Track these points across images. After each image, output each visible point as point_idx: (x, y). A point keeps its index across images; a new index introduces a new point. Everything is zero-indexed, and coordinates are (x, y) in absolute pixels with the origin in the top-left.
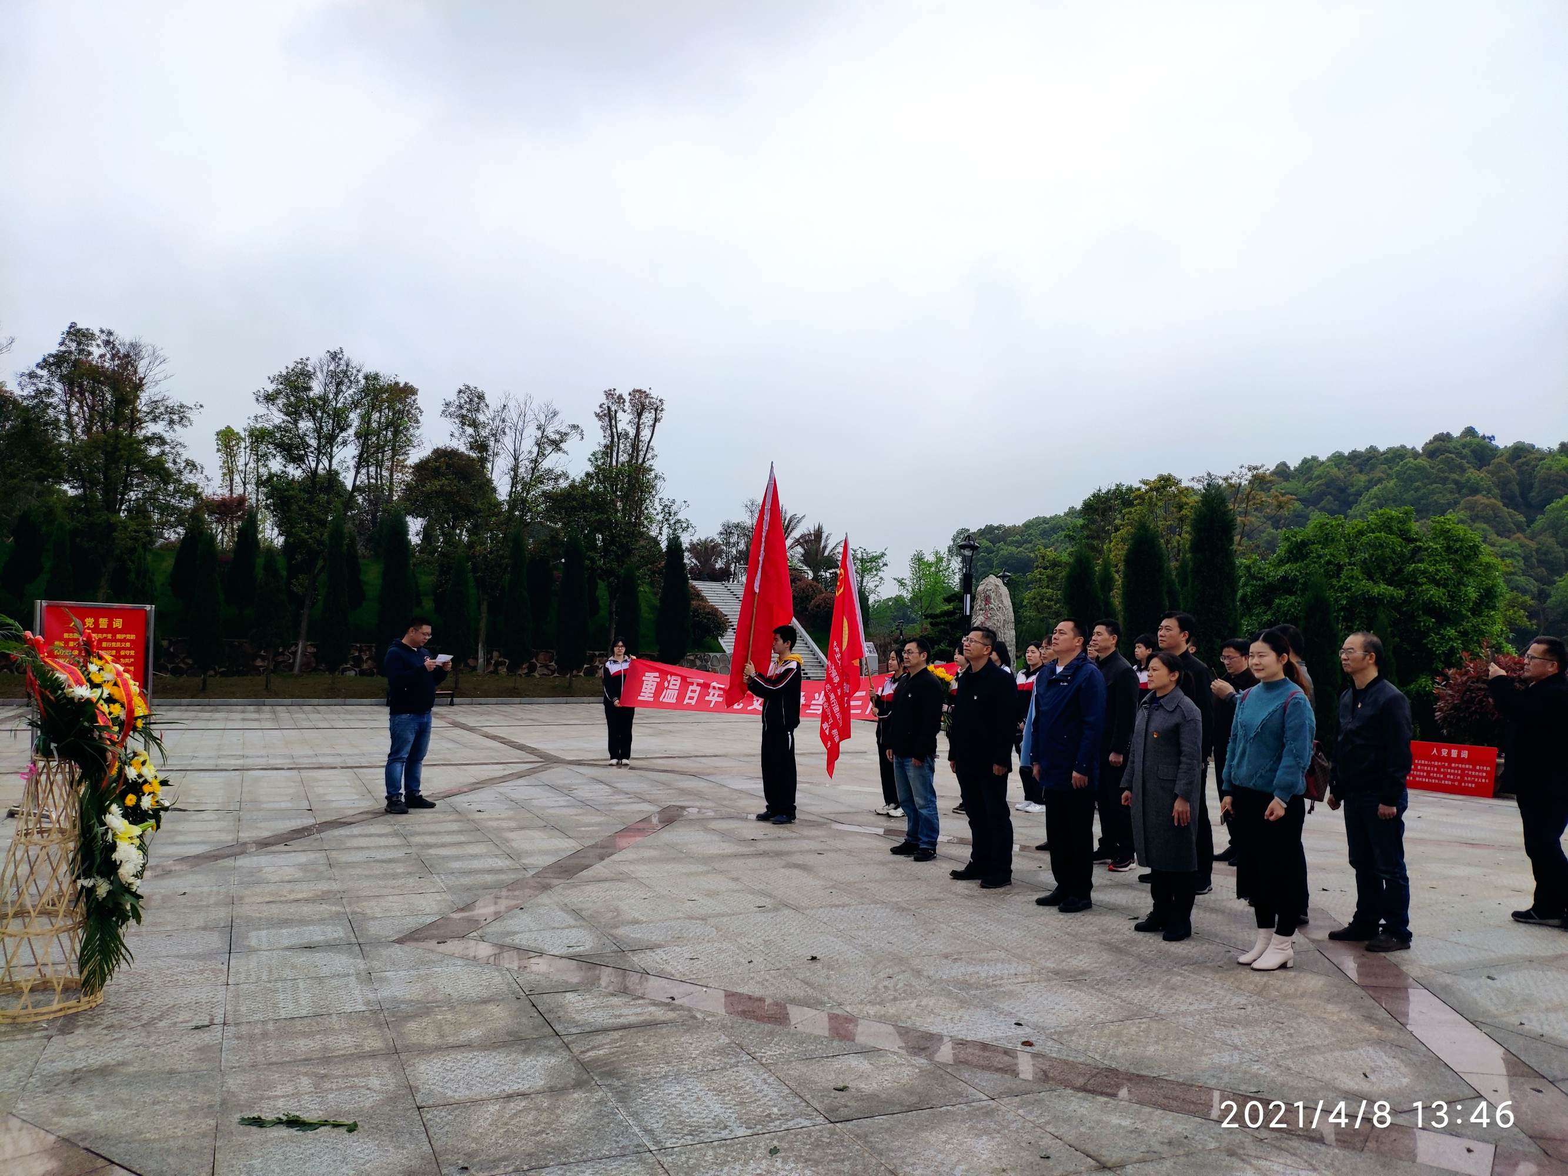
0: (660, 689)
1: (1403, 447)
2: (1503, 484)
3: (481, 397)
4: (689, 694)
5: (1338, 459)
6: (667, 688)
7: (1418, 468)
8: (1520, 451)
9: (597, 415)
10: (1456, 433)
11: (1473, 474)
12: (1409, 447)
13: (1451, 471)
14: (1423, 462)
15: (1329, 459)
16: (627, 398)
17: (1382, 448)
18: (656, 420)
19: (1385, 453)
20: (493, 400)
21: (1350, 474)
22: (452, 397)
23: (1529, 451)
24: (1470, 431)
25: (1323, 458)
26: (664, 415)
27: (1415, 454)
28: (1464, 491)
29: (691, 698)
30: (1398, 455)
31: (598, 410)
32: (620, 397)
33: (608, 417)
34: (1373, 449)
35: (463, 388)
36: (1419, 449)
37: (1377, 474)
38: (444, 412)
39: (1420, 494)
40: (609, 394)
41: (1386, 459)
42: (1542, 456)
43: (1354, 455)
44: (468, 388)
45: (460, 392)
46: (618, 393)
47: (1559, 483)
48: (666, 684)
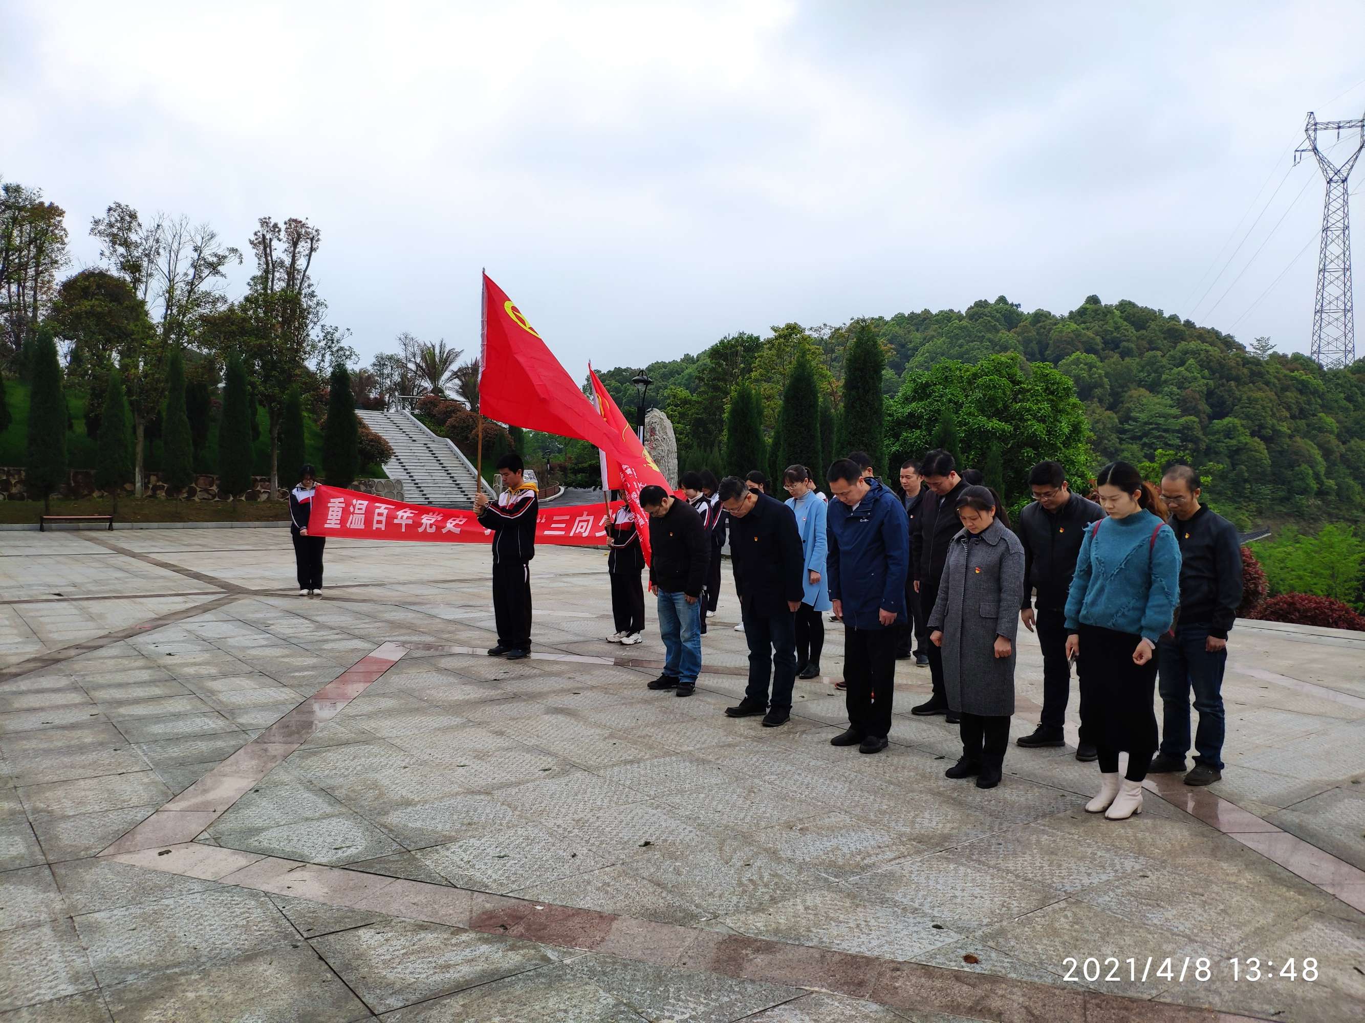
0: (346, 513)
1: (951, 311)
2: (1027, 342)
3: (133, 216)
4: (376, 518)
5: (900, 319)
6: (353, 513)
7: (962, 328)
8: (1040, 317)
9: (252, 242)
10: (992, 301)
11: (1005, 335)
12: (956, 310)
13: (989, 331)
14: (964, 323)
15: (893, 319)
16: (283, 227)
17: (934, 311)
18: (312, 250)
19: (937, 315)
20: (146, 220)
21: (909, 332)
22: (102, 214)
23: (1046, 317)
24: (1002, 299)
25: (888, 318)
26: (321, 245)
27: (959, 317)
28: (997, 348)
29: (379, 522)
30: (947, 317)
31: (253, 238)
32: (275, 226)
33: (263, 245)
34: (927, 312)
35: (113, 206)
36: (963, 313)
37: (931, 332)
38: (92, 230)
39: (963, 349)
40: (264, 222)
41: (937, 321)
42: (1056, 321)
43: (913, 316)
44: (119, 206)
45: (110, 209)
46: (273, 221)
47: (1068, 343)
48: (351, 509)
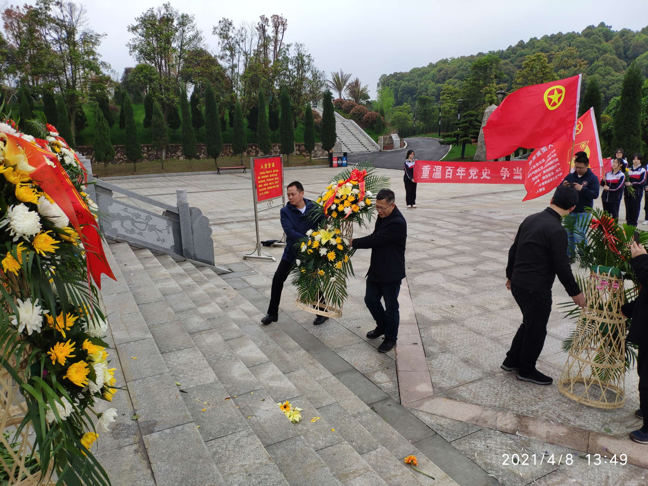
0: (431, 172)
2: (617, 48)
3: (230, 24)
4: (447, 173)
5: (546, 38)
6: (435, 172)
7: (582, 42)
8: (624, 33)
10: (596, 25)
11: (605, 45)
12: (576, 32)
13: (595, 43)
14: (583, 39)
15: (542, 39)
16: (270, 20)
18: (284, 30)
19: (565, 35)
21: (551, 45)
23: (628, 33)
24: (602, 24)
25: (539, 38)
26: (288, 27)
27: (579, 36)
28: (601, 52)
29: (449, 175)
30: (572, 36)
31: (257, 26)
32: (267, 19)
33: (262, 29)
34: (560, 33)
36: (580, 33)
37: (562, 45)
38: (214, 32)
39: (582, 53)
40: (262, 18)
41: (566, 38)
42: (634, 35)
43: (553, 36)
44: (224, 19)
45: (220, 22)
